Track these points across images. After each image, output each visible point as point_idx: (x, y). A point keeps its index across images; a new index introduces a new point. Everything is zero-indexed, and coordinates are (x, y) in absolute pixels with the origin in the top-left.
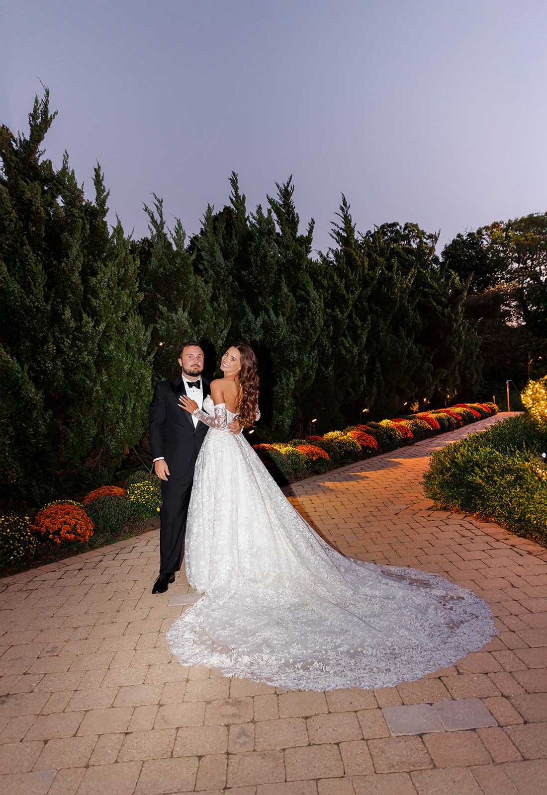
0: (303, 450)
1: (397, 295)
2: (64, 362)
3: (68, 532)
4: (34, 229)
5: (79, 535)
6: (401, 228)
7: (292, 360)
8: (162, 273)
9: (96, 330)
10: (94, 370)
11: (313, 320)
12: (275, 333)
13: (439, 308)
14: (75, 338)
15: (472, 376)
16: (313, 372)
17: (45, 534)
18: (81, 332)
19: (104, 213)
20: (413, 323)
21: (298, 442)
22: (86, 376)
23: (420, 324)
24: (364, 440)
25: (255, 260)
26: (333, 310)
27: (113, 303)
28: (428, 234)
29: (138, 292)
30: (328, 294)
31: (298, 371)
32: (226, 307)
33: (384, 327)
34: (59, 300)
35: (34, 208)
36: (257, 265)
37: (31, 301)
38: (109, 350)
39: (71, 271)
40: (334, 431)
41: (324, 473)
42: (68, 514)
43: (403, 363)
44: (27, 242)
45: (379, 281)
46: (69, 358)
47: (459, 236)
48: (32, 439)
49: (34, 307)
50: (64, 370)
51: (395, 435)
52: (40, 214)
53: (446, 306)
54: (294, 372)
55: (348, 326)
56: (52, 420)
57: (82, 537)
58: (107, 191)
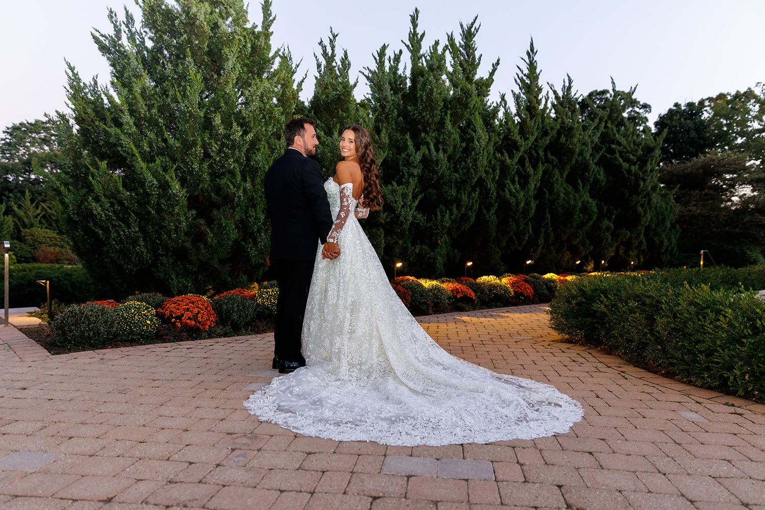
0: (447, 286)
1: (575, 145)
2: (210, 166)
3: (189, 318)
4: (197, 42)
5: (200, 322)
6: (611, 96)
7: (449, 198)
8: (324, 101)
9: (244, 140)
10: (239, 178)
11: (475, 160)
12: (434, 169)
13: (625, 165)
14: (223, 144)
15: (662, 243)
16: (472, 213)
17: (168, 317)
18: (229, 140)
19: (267, 35)
20: (594, 179)
21: (447, 280)
22: (231, 182)
23: (602, 181)
24: (518, 287)
25: (421, 96)
26: (502, 154)
27: (264, 117)
28: (641, 103)
29: (294, 113)
30: (500, 139)
31: (455, 210)
32: (387, 140)
33: (559, 178)
34: (212, 109)
35: (198, 22)
36: (422, 100)
37: (186, 106)
38: (255, 161)
39: (227, 83)
40: (489, 275)
41: (467, 311)
42: (193, 303)
43: (576, 217)
44: (190, 54)
45: (558, 131)
46: (215, 164)
47: (676, 105)
48: (174, 234)
49: (188, 112)
50: (209, 174)
51: (556, 288)
52: (203, 28)
53: (634, 164)
54: (451, 211)
55: (518, 173)
56: (194, 219)
57: (202, 325)
58: (273, 16)
